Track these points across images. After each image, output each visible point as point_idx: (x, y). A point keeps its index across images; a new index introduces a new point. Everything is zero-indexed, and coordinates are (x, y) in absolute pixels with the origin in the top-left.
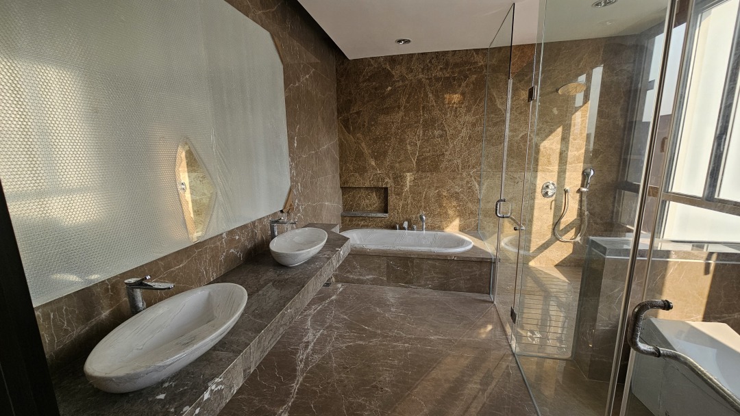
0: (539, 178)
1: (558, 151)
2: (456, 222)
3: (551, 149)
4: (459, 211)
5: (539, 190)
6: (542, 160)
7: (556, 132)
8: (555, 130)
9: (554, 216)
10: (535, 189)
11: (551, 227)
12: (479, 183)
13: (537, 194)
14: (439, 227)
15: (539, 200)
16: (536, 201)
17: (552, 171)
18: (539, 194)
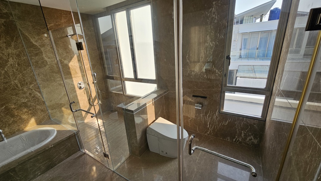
0: (74, 81)
1: (78, 66)
2: (33, 121)
3: (74, 66)
4: (31, 114)
5: (76, 87)
6: (72, 72)
7: (74, 58)
8: (73, 57)
9: (87, 96)
10: (74, 87)
11: (88, 102)
12: (40, 92)
13: (76, 89)
14: (19, 130)
15: (78, 92)
16: (77, 92)
17: (79, 77)
18: (77, 89)
